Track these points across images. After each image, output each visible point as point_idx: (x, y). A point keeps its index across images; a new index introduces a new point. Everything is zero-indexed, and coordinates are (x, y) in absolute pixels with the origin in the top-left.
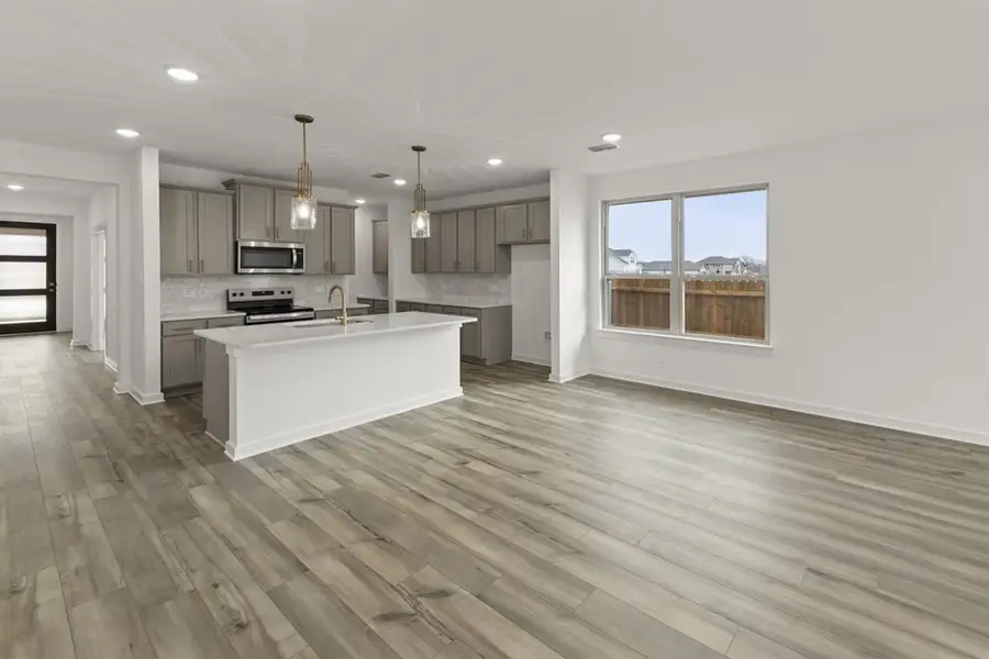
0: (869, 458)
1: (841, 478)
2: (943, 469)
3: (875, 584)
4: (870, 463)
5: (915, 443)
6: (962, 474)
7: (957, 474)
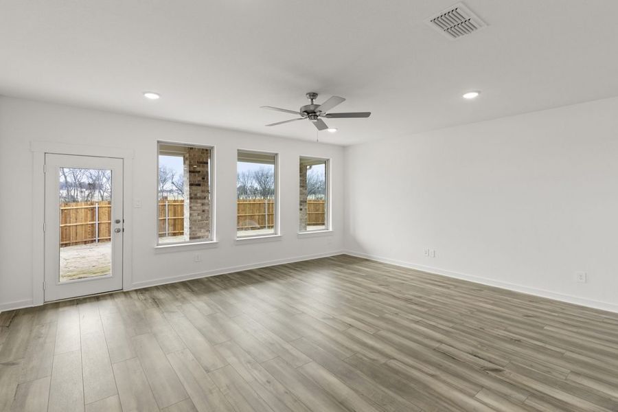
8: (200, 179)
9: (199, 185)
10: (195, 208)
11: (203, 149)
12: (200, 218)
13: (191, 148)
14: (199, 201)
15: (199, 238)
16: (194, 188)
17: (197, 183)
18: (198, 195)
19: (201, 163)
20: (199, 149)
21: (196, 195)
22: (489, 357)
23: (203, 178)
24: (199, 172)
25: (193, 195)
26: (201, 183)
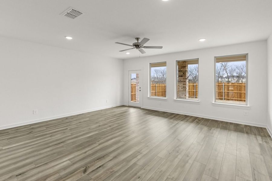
0: (8, 139)
1: (4, 148)
2: (28, 132)
3: (35, 166)
4: (9, 140)
5: (17, 130)
6: (32, 132)
7: (31, 132)
8: (182, 74)
9: (182, 76)
10: (180, 86)
11: (183, 61)
12: (182, 90)
13: (179, 62)
14: (182, 83)
15: (182, 98)
16: (180, 77)
17: (181, 75)
18: (182, 80)
19: (183, 67)
20: (182, 62)
21: (181, 80)
22: (98, 172)
23: (184, 73)
24: (182, 71)
25: (179, 81)
26: (183, 75)
